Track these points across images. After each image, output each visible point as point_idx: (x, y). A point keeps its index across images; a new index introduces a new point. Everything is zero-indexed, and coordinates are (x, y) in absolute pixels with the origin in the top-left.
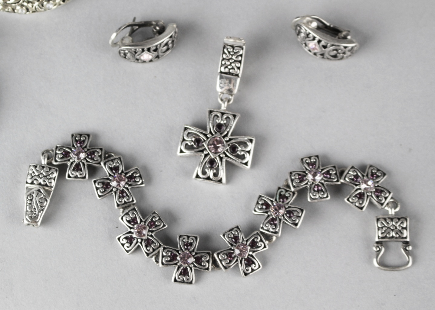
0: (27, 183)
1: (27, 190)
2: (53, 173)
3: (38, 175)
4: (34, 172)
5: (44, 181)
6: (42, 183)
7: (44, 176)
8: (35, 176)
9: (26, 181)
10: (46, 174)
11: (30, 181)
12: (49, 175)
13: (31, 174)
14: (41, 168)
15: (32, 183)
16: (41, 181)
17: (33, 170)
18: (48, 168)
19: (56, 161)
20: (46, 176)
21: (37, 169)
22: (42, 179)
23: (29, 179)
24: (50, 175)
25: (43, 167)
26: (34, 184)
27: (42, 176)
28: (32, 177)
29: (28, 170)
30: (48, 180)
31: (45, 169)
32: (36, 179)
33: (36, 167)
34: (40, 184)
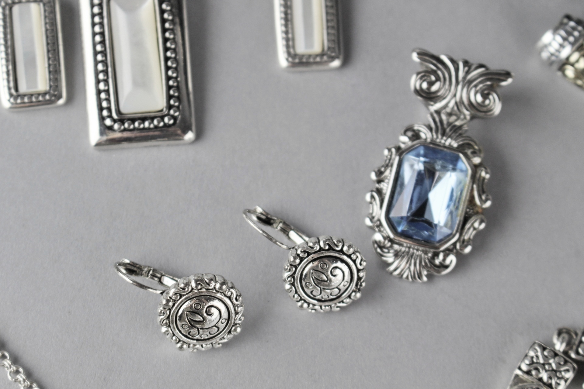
0: (520, 368)
1: (516, 380)
2: (568, 371)
3: (544, 365)
4: (537, 357)
5: (550, 378)
6: (545, 379)
7: (553, 370)
8: (537, 363)
9: (519, 365)
10: (557, 367)
11: (524, 368)
12: (560, 372)
13: (532, 358)
14: (552, 354)
15: (528, 373)
16: (544, 376)
17: (537, 351)
18: (562, 359)
19: (577, 353)
20: (556, 371)
21: (546, 353)
22: (549, 372)
23: (527, 365)
24: (563, 373)
25: (556, 355)
26: (531, 375)
27: (549, 368)
28: (532, 363)
29: (529, 350)
30: (556, 378)
31: (557, 359)
32: (536, 369)
33: (544, 349)
34: (541, 380)
